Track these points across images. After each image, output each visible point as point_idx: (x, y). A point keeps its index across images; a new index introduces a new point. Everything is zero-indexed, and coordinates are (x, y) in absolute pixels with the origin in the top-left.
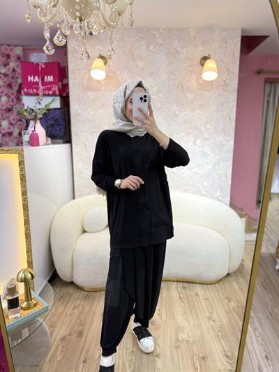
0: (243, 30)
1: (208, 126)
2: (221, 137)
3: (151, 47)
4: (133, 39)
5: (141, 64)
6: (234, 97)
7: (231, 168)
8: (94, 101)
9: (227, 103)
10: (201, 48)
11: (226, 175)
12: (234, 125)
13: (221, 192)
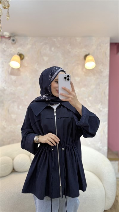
1: (90, 98)
2: (99, 106)
3: (53, 49)
4: (41, 44)
5: (46, 59)
7: (107, 126)
8: (15, 82)
9: (102, 83)
10: (84, 49)
11: (104, 131)
12: (107, 98)
13: (101, 143)
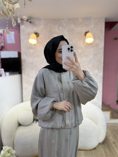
0: (106, 19)
2: (96, 71)
3: (60, 28)
4: (52, 24)
6: (102, 51)
8: (33, 54)
9: (99, 54)
